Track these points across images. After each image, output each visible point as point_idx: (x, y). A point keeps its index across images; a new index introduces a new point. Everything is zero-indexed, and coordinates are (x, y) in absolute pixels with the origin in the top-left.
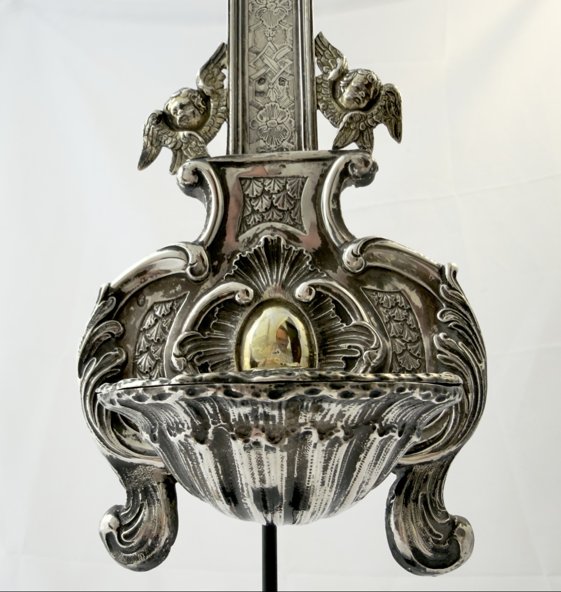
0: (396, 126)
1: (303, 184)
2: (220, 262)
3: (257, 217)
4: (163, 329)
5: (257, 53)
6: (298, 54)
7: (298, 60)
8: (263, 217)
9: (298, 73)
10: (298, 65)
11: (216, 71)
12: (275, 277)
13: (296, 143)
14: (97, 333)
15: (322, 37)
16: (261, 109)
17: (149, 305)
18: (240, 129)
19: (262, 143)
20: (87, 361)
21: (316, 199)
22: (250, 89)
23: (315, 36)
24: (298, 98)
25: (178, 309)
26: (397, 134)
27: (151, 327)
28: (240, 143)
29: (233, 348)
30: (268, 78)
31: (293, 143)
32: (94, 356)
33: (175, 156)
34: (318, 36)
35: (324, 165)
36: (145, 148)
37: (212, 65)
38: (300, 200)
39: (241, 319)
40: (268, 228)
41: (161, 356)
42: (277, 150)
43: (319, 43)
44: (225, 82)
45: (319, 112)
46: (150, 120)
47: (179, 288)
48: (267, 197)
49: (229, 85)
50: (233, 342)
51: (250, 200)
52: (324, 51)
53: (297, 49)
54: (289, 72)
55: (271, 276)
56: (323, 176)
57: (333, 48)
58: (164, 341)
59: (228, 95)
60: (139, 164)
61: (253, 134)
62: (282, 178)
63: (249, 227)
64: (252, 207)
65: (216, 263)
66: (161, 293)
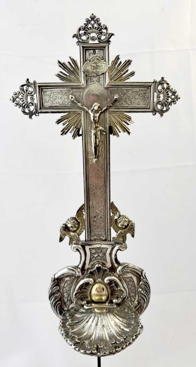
0: (133, 234)
1: (107, 250)
2: (85, 271)
3: (94, 259)
4: (70, 287)
5: (94, 208)
6: (106, 209)
7: (106, 211)
8: (96, 258)
9: (106, 215)
10: (106, 212)
11: (81, 213)
12: (99, 276)
13: (105, 237)
14: (53, 290)
15: (113, 203)
16: (95, 226)
17: (66, 281)
18: (89, 233)
19: (95, 237)
20: (51, 297)
21: (111, 254)
22: (92, 219)
23: (111, 203)
24: (105, 223)
25: (74, 282)
26: (133, 236)
27: (67, 286)
28: (89, 237)
29: (89, 294)
30: (97, 216)
31: (104, 237)
32: (53, 295)
33: (70, 239)
34: (112, 203)
35: (113, 246)
36: (61, 235)
37: (80, 211)
38: (106, 254)
39: (91, 287)
40: (97, 262)
41: (70, 293)
42: (100, 239)
43: (112, 206)
44: (84, 216)
45: (112, 228)
46: (62, 228)
47: (73, 277)
48: (97, 253)
49: (85, 218)
50: (89, 293)
51: (92, 254)
52: (113, 209)
53: (106, 207)
54: (103, 215)
55: (98, 276)
56: (113, 249)
57: (116, 208)
58: (71, 290)
59: (85, 222)
60: (60, 241)
61: (92, 234)
62: (101, 248)
63: (92, 261)
64: (93, 256)
65: (83, 272)
66: (69, 278)
